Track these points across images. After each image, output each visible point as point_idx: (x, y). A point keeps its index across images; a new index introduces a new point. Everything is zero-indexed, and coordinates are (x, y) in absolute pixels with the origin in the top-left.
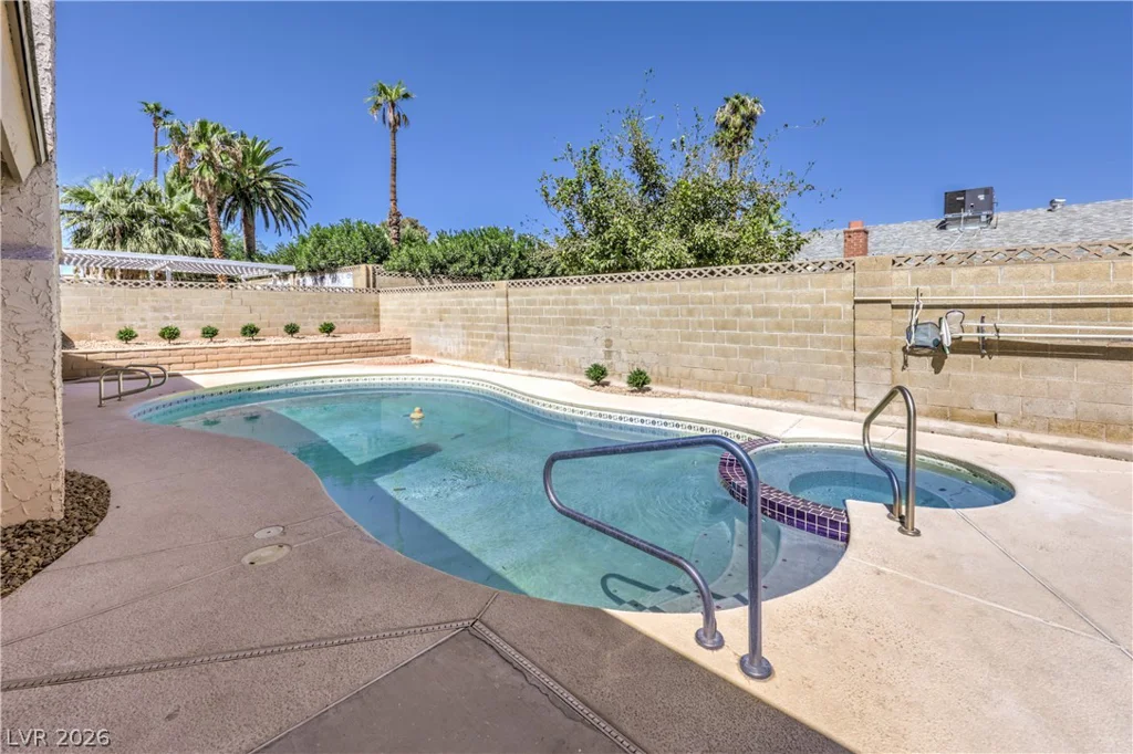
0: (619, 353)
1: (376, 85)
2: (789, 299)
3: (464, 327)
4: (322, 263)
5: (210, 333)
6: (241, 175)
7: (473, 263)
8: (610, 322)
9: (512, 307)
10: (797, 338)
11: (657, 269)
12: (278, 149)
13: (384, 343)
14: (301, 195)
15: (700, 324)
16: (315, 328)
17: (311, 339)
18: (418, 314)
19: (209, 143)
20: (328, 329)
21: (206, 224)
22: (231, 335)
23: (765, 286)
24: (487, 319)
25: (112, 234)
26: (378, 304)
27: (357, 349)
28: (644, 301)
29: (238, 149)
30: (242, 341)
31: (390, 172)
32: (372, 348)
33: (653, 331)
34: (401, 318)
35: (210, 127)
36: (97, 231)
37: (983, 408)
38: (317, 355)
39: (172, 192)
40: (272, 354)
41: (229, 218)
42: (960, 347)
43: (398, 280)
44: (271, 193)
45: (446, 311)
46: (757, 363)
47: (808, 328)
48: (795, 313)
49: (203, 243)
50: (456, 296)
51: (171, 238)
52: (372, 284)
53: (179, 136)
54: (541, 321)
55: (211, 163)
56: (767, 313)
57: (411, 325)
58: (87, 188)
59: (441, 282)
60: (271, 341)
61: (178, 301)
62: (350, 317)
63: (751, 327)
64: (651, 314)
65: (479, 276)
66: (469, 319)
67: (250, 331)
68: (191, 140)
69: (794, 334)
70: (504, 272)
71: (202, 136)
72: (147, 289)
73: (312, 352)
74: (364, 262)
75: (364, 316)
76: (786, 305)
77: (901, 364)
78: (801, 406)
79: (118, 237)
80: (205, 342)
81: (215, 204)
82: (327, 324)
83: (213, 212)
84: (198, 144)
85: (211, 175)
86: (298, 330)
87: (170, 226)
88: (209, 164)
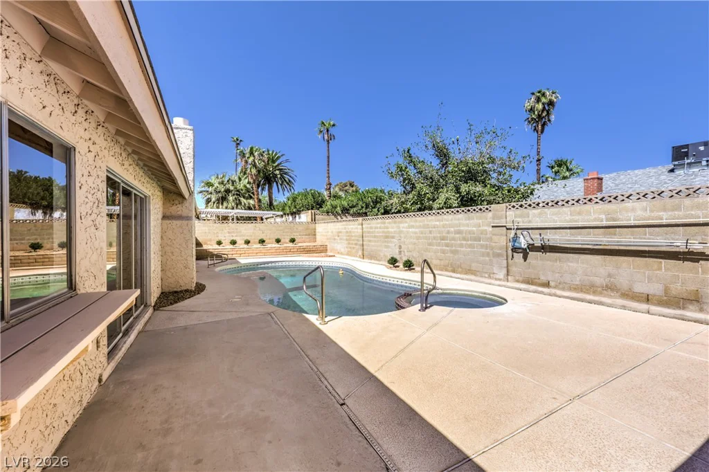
0: (404, 252)
1: (320, 122)
2: (468, 225)
3: (347, 240)
4: (294, 210)
5: (247, 242)
6: (267, 169)
7: (362, 207)
8: (400, 237)
9: (364, 230)
10: (471, 244)
11: (438, 209)
12: (282, 155)
13: (317, 247)
14: (292, 175)
15: (434, 238)
16: (288, 240)
17: (285, 245)
18: (330, 233)
19: (254, 156)
20: (293, 241)
21: (253, 193)
22: (255, 243)
23: (459, 219)
24: (355, 236)
25: (218, 200)
26: (315, 229)
27: (303, 250)
28: (412, 227)
29: (265, 157)
30: (259, 246)
31: (326, 163)
32: (310, 250)
33: (417, 241)
34: (324, 236)
35: (254, 149)
36: (213, 200)
37: (543, 279)
39: (240, 179)
40: (270, 251)
41: (263, 189)
42: (532, 248)
43: (326, 217)
44: (279, 176)
45: (340, 232)
46: (456, 257)
47: (475, 240)
48: (470, 232)
49: (252, 202)
50: (343, 225)
51: (239, 200)
52: (314, 220)
53: (243, 155)
54: (375, 237)
55: (255, 165)
56: (459, 232)
57: (327, 239)
58: (210, 181)
59: (347, 217)
60: (269, 246)
61: (236, 229)
62: (303, 235)
63: (453, 239)
64: (416, 233)
65: (366, 214)
66: (348, 236)
67: (262, 241)
68: (247, 155)
69: (470, 242)
70: (378, 211)
71: (251, 153)
74: (312, 209)
75: (309, 235)
76: (466, 228)
77: (511, 257)
78: (472, 277)
79: (220, 201)
80: (246, 246)
81: (256, 183)
82: (292, 239)
83: (255, 188)
84: (249, 157)
85: (253, 171)
86: (280, 241)
87: (239, 195)
88: (253, 166)
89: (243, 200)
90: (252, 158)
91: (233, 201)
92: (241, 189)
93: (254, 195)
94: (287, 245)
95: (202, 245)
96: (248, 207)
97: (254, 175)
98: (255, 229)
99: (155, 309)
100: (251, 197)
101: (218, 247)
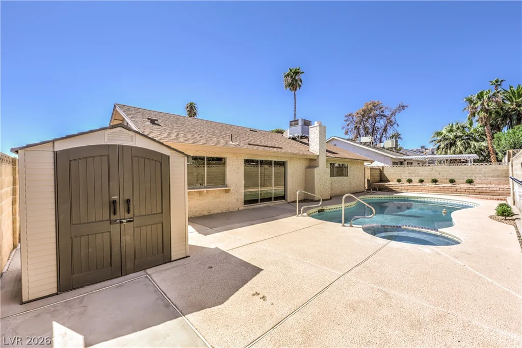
5: (421, 181)
22: (428, 182)
25: (446, 146)
26: (508, 170)
36: (442, 146)
38: (452, 191)
67: (435, 181)
68: (474, 102)
71: (482, 98)
72: (406, 168)
73: (449, 190)
79: (449, 147)
80: (420, 184)
81: (488, 125)
82: (469, 180)
83: (488, 129)
84: (477, 103)
85: (482, 114)
86: (455, 181)
87: (469, 139)
88: (482, 110)
89: (473, 143)
90: (480, 103)
91: (462, 145)
92: (471, 133)
93: (487, 137)
94: (463, 185)
95: (389, 181)
96: (480, 149)
97: (485, 118)
98: (431, 171)
99: (289, 203)
100: (484, 140)
101: (397, 183)
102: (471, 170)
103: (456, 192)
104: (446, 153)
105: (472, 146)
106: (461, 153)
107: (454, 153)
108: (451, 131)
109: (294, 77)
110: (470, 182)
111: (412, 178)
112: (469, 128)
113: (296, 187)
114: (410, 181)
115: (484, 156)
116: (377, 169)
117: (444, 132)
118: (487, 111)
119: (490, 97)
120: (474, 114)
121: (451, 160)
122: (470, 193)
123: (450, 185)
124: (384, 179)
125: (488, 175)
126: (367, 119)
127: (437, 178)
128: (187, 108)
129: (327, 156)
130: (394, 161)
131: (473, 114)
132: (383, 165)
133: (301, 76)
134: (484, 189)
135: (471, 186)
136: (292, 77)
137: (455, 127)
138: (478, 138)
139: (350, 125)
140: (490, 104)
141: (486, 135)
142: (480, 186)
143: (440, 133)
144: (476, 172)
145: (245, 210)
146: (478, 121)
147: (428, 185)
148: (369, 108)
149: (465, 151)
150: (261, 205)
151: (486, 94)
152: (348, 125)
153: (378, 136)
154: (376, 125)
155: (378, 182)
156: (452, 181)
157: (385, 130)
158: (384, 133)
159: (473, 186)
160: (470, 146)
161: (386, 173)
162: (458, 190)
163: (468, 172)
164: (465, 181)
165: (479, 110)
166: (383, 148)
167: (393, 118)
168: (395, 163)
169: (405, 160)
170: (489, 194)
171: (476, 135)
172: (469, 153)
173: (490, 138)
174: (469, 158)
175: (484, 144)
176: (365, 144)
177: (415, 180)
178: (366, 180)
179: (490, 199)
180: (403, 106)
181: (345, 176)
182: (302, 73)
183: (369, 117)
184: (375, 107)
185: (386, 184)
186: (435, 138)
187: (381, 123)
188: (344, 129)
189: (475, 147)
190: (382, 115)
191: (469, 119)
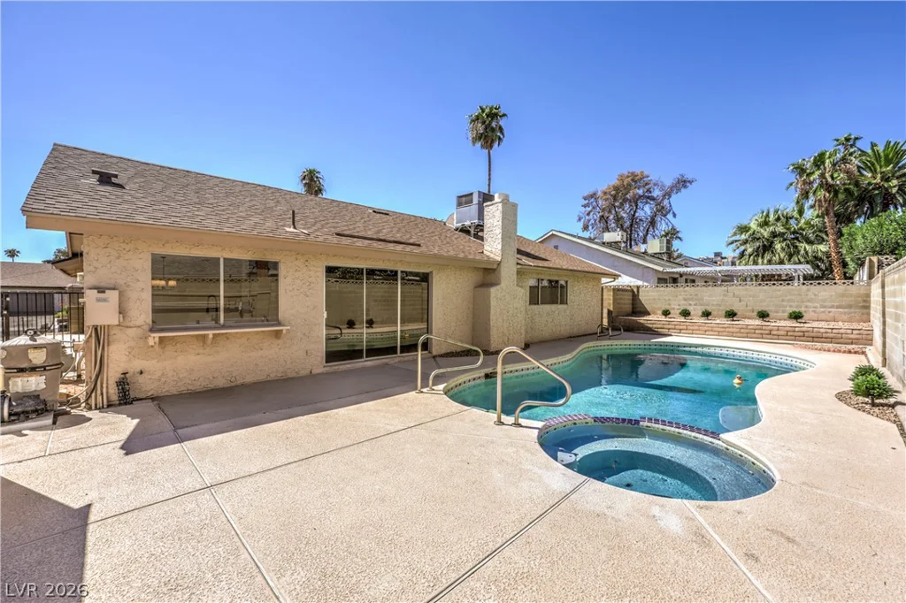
5: (707, 314)
9: (885, 298)
13: (834, 331)
18: (874, 305)
22: (719, 317)
25: (756, 251)
26: (868, 295)
27: (802, 334)
30: (724, 321)
32: (820, 335)
34: (873, 309)
36: (749, 251)
38: (762, 334)
40: (727, 330)
49: (821, 248)
54: (891, 315)
55: (825, 184)
58: (747, 224)
60: (744, 322)
62: (832, 307)
67: (731, 315)
72: (682, 289)
73: (757, 331)
75: (850, 307)
79: (760, 253)
81: (832, 214)
82: (794, 312)
83: (830, 222)
84: (813, 173)
85: (822, 193)
86: (768, 315)
87: (797, 238)
88: (821, 185)
89: (803, 246)
90: (818, 173)
91: (783, 249)
92: (801, 229)
93: (827, 235)
94: (783, 323)
95: (649, 314)
96: (815, 257)
97: (825, 201)
98: (725, 295)
99: (434, 357)
100: (823, 240)
101: (663, 318)
102: (800, 295)
103: (769, 336)
104: (755, 263)
105: (802, 252)
106: (781, 262)
107: (770, 262)
108: (765, 224)
109: (487, 122)
110: (797, 316)
111: (690, 309)
112: (796, 219)
113: (453, 324)
114: (686, 313)
115: (821, 270)
116: (627, 291)
117: (754, 226)
118: (829, 188)
119: (837, 162)
120: (807, 193)
121: (763, 276)
122: (795, 338)
123: (758, 322)
124: (638, 309)
125: (830, 304)
126: (622, 204)
127: (735, 309)
128: (304, 179)
129: (518, 264)
130: (661, 277)
131: (805, 195)
132: (640, 283)
133: (502, 122)
134: (822, 330)
135: (798, 325)
136: (484, 123)
137: (772, 218)
138: (812, 237)
139: (592, 214)
140: (835, 175)
141: (826, 232)
142: (815, 324)
143: (746, 227)
144: (809, 297)
145: (327, 373)
146: (812, 207)
147: (718, 321)
148: (625, 183)
149: (789, 260)
150: (369, 364)
151: (829, 158)
152: (588, 214)
153: (641, 234)
154: (637, 215)
155: (628, 315)
156: (763, 315)
157: (653, 223)
158: (651, 228)
159: (802, 325)
160: (799, 252)
161: (643, 297)
162: (773, 332)
163: (793, 297)
164: (786, 315)
165: (815, 185)
166: (645, 253)
167: (666, 202)
168: (662, 281)
169: (681, 276)
170: (831, 340)
171: (810, 231)
172: (795, 263)
173: (834, 237)
174: (796, 271)
175: (823, 248)
176: (610, 245)
177: (696, 311)
178: (605, 311)
179: (834, 351)
180: (685, 181)
181: (562, 303)
182: (504, 115)
183: (625, 200)
184: (636, 182)
185: (642, 320)
186: (737, 237)
187: (646, 211)
188: (582, 220)
189: (807, 253)
190: (648, 197)
191: (798, 202)
